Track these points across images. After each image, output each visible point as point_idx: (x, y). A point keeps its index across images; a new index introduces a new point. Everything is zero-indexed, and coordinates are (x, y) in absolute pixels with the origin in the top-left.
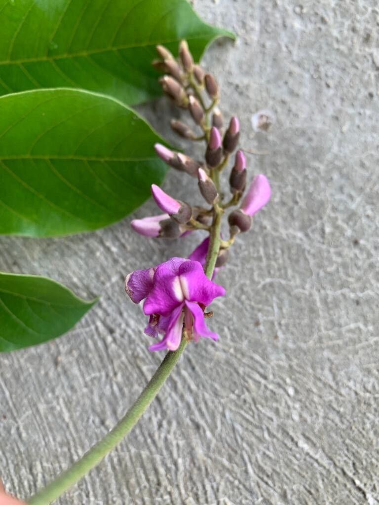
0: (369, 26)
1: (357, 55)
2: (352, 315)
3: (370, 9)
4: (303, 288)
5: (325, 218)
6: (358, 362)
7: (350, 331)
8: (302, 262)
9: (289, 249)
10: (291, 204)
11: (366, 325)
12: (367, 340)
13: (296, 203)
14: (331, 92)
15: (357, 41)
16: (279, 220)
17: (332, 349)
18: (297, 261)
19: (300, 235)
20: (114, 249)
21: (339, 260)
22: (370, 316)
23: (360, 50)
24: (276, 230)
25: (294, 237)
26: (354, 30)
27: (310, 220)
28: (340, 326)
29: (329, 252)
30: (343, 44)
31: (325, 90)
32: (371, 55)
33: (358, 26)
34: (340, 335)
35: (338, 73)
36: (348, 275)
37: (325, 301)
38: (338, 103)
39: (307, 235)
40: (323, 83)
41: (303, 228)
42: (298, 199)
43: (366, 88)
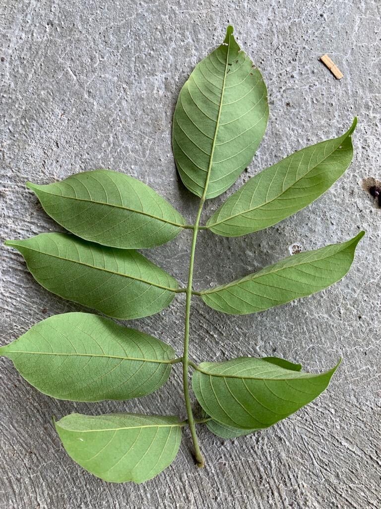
0: (352, 185)
1: (347, 204)
2: (363, 361)
3: (352, 174)
4: (333, 348)
5: (340, 304)
6: (370, 389)
7: (363, 371)
8: (329, 333)
9: (321, 325)
10: (318, 298)
11: (372, 367)
12: (374, 376)
13: (322, 297)
14: (335, 227)
15: (347, 195)
16: (313, 308)
17: (354, 383)
18: (327, 332)
19: (326, 316)
20: (215, 336)
21: (351, 329)
22: (374, 361)
23: (349, 201)
24: (312, 315)
25: (323, 318)
26: (343, 188)
27: (331, 306)
28: (357, 369)
29: (345, 325)
30: (338, 198)
31: (331, 226)
32: (356, 203)
33: (346, 185)
34: (357, 374)
35: (337, 216)
36: (358, 338)
37: (346, 355)
38: (339, 233)
39: (330, 316)
40: (329, 223)
41: (328, 312)
42: (323, 295)
43: (355, 223)
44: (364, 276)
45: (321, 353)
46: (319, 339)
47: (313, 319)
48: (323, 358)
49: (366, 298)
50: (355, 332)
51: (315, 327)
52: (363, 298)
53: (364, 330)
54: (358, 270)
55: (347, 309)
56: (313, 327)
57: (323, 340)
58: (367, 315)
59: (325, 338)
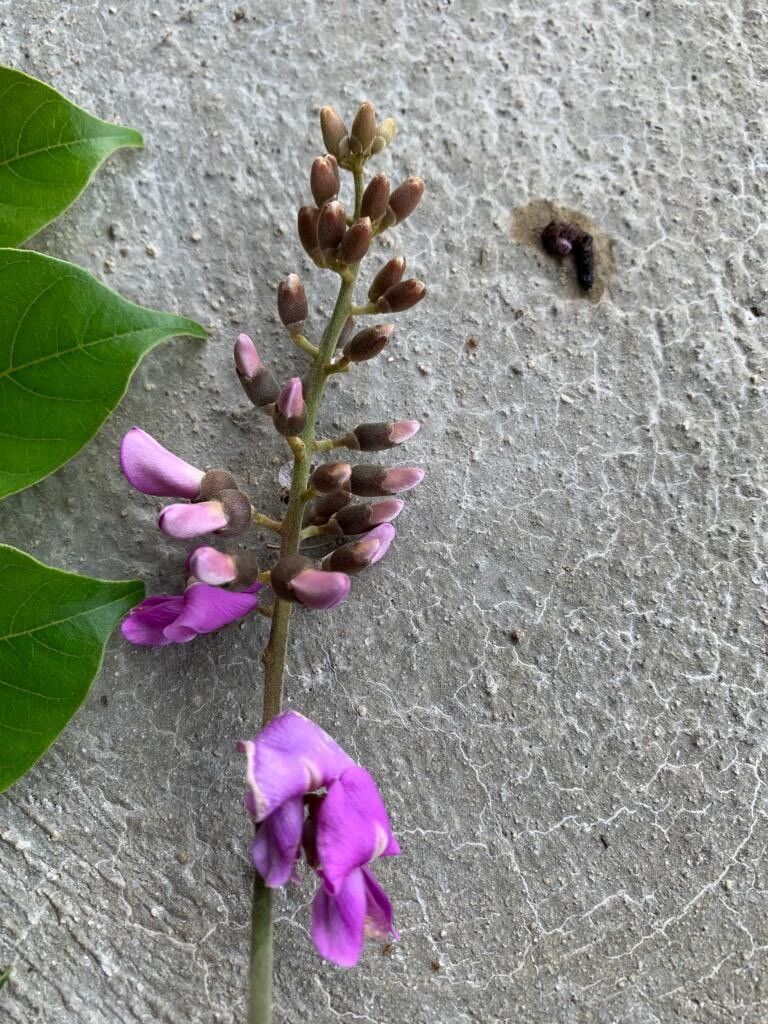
0: (478, 234)
1: (466, 296)
2: (599, 875)
3: (472, 200)
4: (474, 838)
5: (483, 660)
6: (641, 990)
7: (603, 915)
8: (456, 777)
9: (420, 750)
10: (400, 644)
11: (636, 892)
12: (649, 930)
13: (413, 639)
14: (434, 383)
15: (462, 268)
16: (384, 686)
17: (572, 970)
18: (445, 775)
19: (436, 711)
21: (538, 750)
22: (640, 869)
23: (472, 285)
24: (384, 714)
25: (426, 720)
26: (449, 247)
27: (451, 671)
28: (578, 909)
29: (510, 737)
30: (434, 281)
31: (419, 382)
32: (496, 289)
33: (455, 237)
34: (582, 931)
35: (437, 342)
36: (566, 782)
37: (528, 857)
38: (451, 402)
39: (452, 709)
40: (412, 370)
41: (440, 695)
42: (416, 631)
43: (503, 360)
44: (560, 538)
45: (434, 862)
46: (419, 808)
47: (390, 728)
48: (442, 880)
49: (577, 624)
50: (552, 760)
51: (401, 761)
52: (566, 623)
53: (586, 748)
54: (536, 524)
55: (512, 675)
56: (389, 762)
57: (433, 805)
58: (589, 690)
59: (442, 799)
